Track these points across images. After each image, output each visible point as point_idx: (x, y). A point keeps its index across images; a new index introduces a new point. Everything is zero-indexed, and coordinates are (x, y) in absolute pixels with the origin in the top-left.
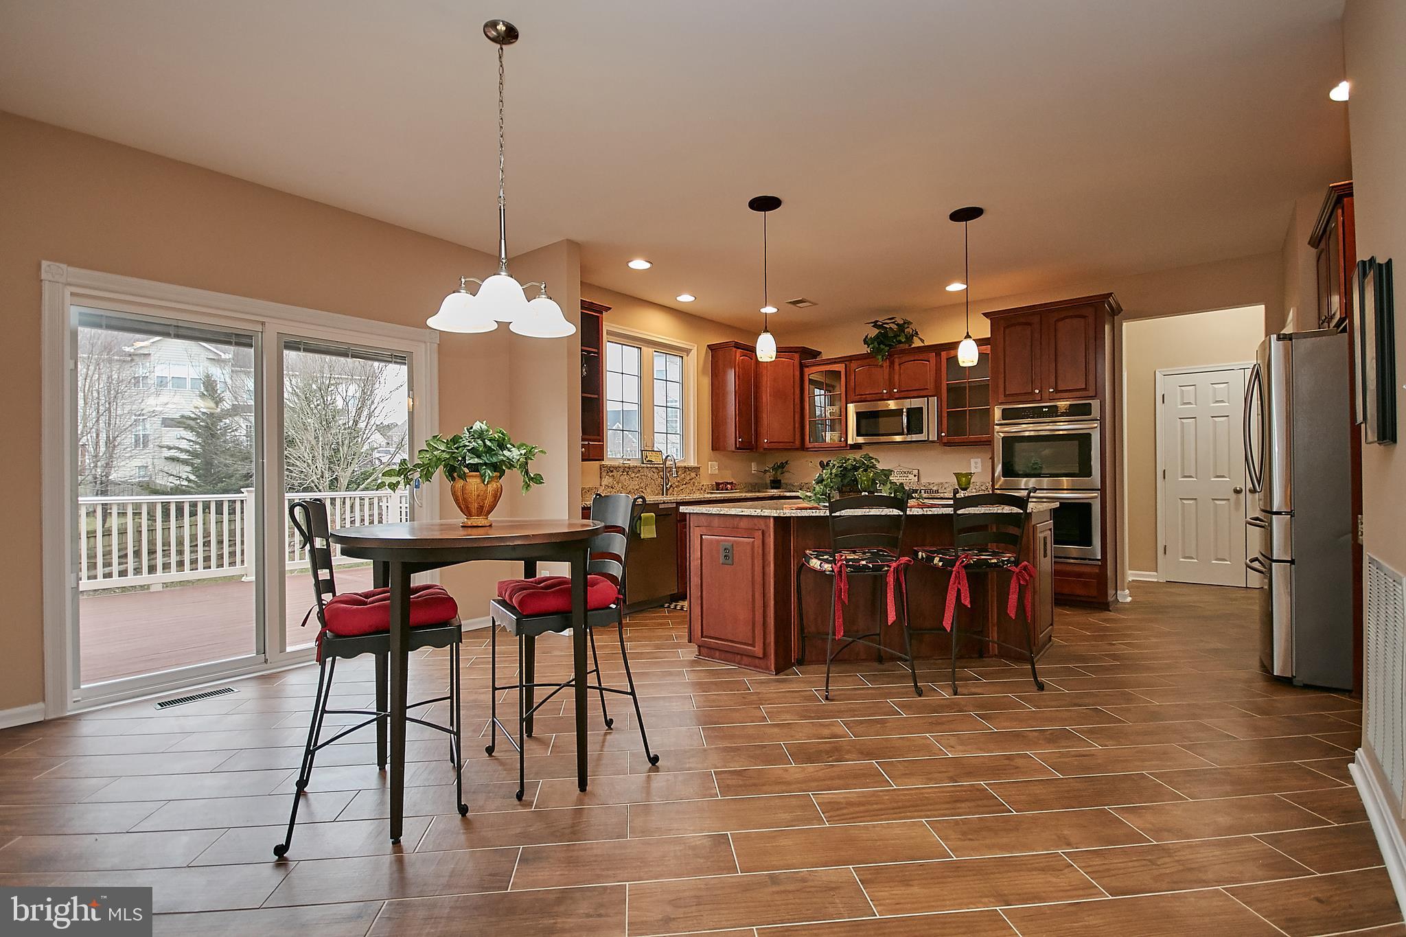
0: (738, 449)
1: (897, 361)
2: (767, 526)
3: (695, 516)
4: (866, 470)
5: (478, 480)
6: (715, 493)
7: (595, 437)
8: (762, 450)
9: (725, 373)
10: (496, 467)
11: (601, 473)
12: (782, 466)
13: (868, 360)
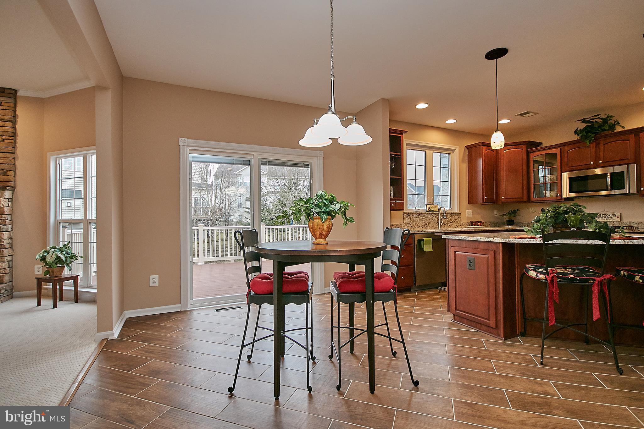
0: (484, 202)
1: (602, 143)
2: (498, 248)
3: (451, 241)
4: (575, 214)
5: (319, 220)
6: (470, 227)
7: (399, 198)
8: (500, 203)
9: (476, 161)
10: (328, 214)
11: (404, 217)
12: (515, 212)
13: (577, 144)
